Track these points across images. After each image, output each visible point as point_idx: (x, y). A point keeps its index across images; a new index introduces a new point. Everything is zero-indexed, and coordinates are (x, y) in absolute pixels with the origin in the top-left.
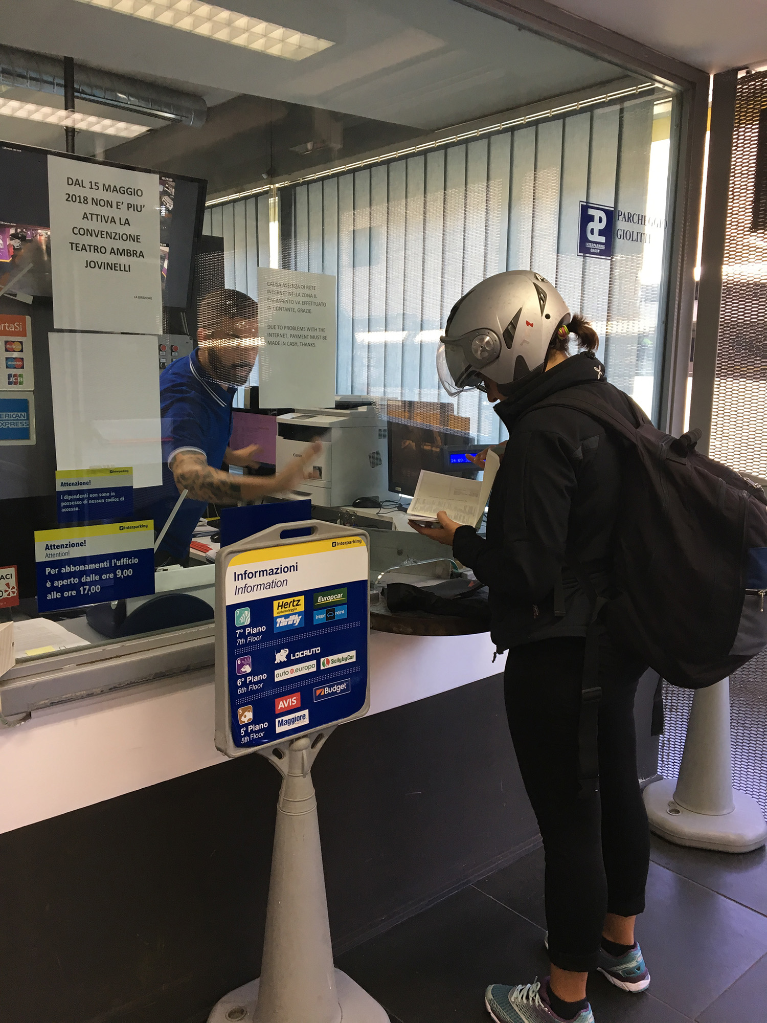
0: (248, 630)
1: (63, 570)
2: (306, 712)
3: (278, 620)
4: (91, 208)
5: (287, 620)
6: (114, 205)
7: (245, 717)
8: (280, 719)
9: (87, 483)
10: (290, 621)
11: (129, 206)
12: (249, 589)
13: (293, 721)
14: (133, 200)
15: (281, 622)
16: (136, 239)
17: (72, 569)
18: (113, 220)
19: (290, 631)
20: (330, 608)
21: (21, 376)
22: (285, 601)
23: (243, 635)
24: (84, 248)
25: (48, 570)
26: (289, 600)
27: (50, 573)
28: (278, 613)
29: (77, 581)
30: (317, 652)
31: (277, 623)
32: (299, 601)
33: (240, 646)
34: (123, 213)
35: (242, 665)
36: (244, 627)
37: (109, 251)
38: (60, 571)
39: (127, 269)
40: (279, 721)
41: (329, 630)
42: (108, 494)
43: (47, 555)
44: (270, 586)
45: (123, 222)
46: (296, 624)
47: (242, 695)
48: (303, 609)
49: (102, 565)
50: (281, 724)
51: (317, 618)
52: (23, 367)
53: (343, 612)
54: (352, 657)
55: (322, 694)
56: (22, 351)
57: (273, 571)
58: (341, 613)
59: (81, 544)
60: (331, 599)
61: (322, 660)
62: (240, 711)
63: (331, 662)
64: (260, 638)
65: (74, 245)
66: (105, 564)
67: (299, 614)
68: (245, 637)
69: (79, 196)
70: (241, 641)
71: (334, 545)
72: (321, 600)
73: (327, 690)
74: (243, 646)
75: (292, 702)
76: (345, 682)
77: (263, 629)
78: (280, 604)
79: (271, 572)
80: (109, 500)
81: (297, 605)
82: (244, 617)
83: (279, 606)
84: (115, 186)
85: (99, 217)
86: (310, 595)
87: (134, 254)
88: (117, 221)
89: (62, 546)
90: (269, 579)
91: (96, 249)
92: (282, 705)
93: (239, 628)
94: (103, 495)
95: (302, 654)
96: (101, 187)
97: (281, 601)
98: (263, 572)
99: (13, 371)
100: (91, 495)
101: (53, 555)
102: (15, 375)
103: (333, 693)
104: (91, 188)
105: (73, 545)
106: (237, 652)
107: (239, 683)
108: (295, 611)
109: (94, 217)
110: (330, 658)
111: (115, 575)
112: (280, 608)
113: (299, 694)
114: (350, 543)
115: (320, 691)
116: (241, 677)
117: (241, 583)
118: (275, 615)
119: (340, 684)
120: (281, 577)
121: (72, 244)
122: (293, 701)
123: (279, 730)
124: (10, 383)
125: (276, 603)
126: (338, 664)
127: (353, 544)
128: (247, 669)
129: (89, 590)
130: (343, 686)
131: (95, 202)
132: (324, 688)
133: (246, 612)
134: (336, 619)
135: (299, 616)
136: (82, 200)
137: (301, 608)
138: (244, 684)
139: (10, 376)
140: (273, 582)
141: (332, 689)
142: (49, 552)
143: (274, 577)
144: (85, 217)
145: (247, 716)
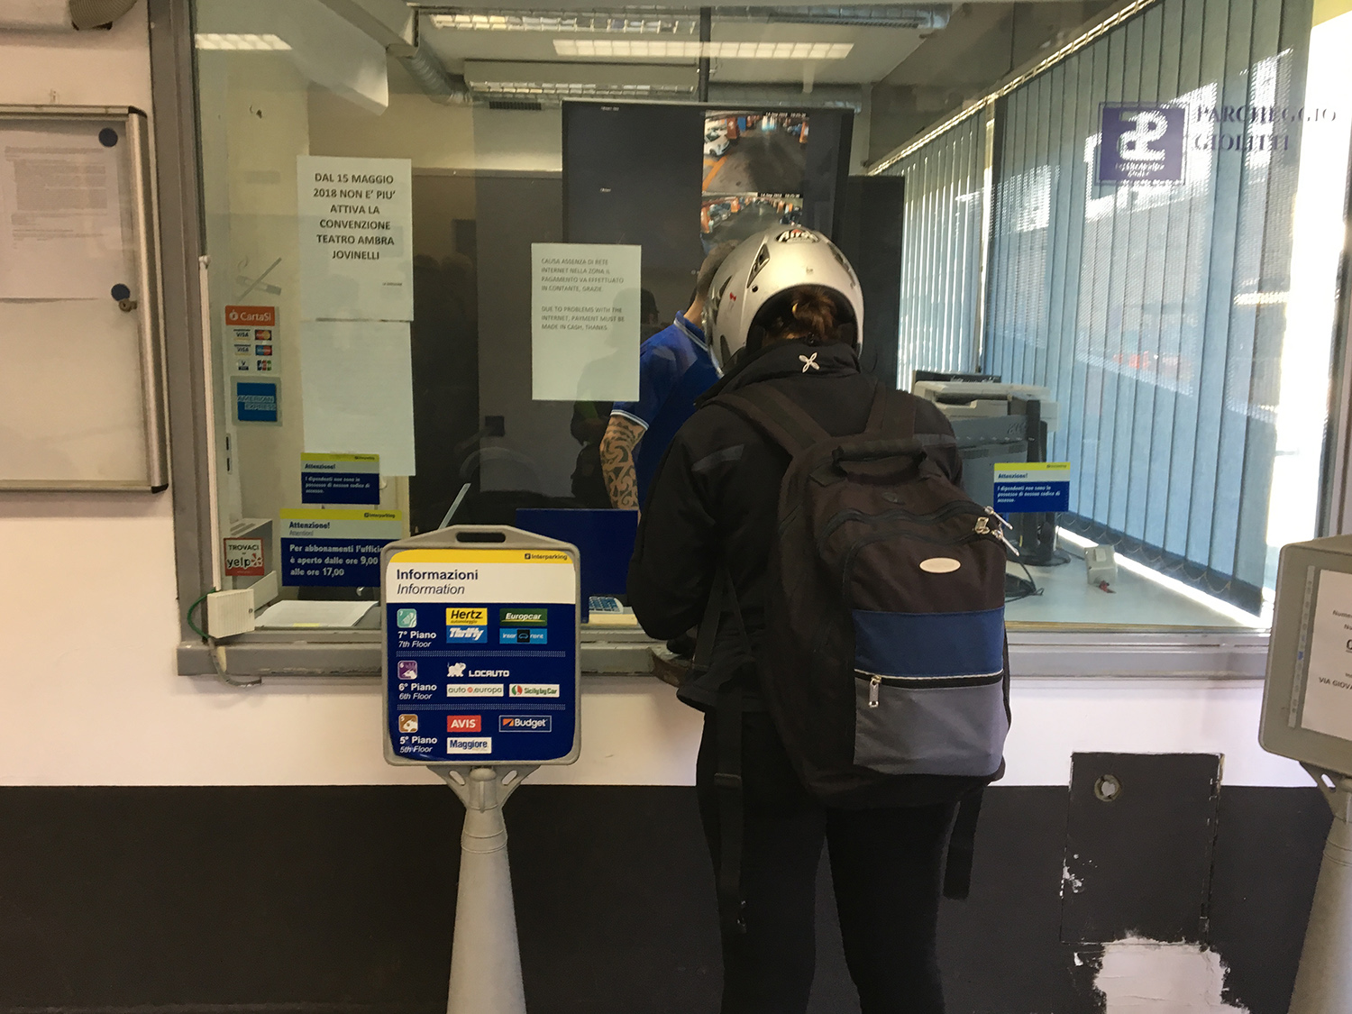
0: (413, 634)
1: (307, 549)
2: (489, 740)
3: (452, 630)
4: (339, 201)
5: (464, 631)
6: (364, 195)
7: (408, 725)
8: (454, 739)
9: (332, 467)
10: (468, 633)
11: (379, 194)
12: (416, 590)
13: (472, 745)
14: (383, 187)
15: (456, 633)
16: (385, 226)
17: (316, 549)
18: (362, 210)
19: (467, 645)
20: (524, 629)
21: (269, 362)
22: (462, 610)
23: (406, 638)
24: (332, 239)
25: (292, 547)
26: (467, 610)
27: (293, 549)
28: (452, 622)
29: (320, 561)
30: (505, 675)
31: (450, 633)
32: (480, 613)
33: (402, 649)
34: (373, 202)
35: (404, 670)
36: (409, 630)
37: (357, 241)
38: (303, 549)
39: (376, 256)
40: (451, 741)
41: (519, 654)
42: (353, 480)
43: (291, 533)
44: (441, 591)
45: (372, 210)
46: (477, 639)
47: (404, 702)
48: (486, 624)
49: (346, 550)
50: (453, 744)
51: (504, 636)
52: (271, 354)
53: (542, 636)
54: (554, 692)
55: (511, 725)
56: (270, 339)
57: (445, 575)
58: (538, 637)
59: (325, 526)
60: (524, 618)
61: (511, 686)
62: (402, 718)
63: (523, 691)
64: (428, 645)
65: (322, 238)
66: (349, 549)
67: (481, 628)
68: (411, 641)
69: (328, 191)
70: (405, 644)
71: (528, 557)
72: (510, 617)
73: (518, 722)
74: (406, 649)
75: (470, 725)
76: (545, 719)
77: (433, 635)
78: (455, 613)
79: (444, 576)
80: (352, 486)
81: (477, 617)
82: (409, 619)
83: (453, 615)
84: (365, 176)
85: (348, 209)
86: (496, 610)
87: (383, 240)
88: (367, 210)
89: (306, 526)
90: (442, 583)
91: (344, 239)
92: (456, 724)
93: (404, 630)
94: (348, 480)
95: (484, 673)
96: (350, 179)
97: (456, 610)
98: (433, 575)
99: (262, 358)
100: (335, 480)
101: (297, 534)
102: (264, 362)
103: (525, 727)
104: (340, 180)
105: (317, 526)
106: (399, 654)
107: (401, 687)
108: (474, 624)
109: (343, 209)
110: (523, 686)
111: (360, 561)
112: (455, 617)
113: (480, 717)
114: (551, 557)
115: (508, 721)
116: (404, 682)
117: (406, 582)
118: (448, 623)
119: (538, 719)
120: (456, 583)
121: (320, 236)
122: (472, 723)
123: (451, 750)
124: (259, 369)
125: (449, 611)
126: (534, 695)
127: (554, 560)
128: (412, 675)
129: (332, 572)
130: (543, 723)
131: (345, 194)
132: (515, 718)
133: (412, 614)
134: (531, 642)
135: (480, 630)
136: (330, 194)
137: (484, 621)
138: (407, 690)
139: (259, 362)
140: (445, 587)
141: (526, 723)
142: (293, 529)
143: (446, 582)
144: (334, 208)
145: (411, 725)
